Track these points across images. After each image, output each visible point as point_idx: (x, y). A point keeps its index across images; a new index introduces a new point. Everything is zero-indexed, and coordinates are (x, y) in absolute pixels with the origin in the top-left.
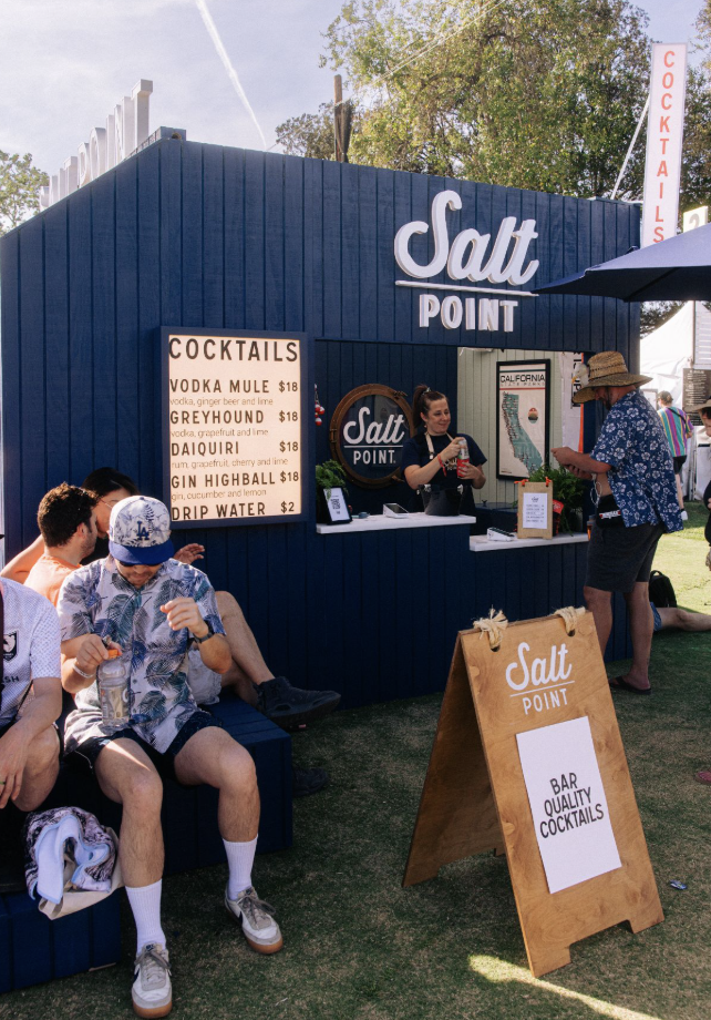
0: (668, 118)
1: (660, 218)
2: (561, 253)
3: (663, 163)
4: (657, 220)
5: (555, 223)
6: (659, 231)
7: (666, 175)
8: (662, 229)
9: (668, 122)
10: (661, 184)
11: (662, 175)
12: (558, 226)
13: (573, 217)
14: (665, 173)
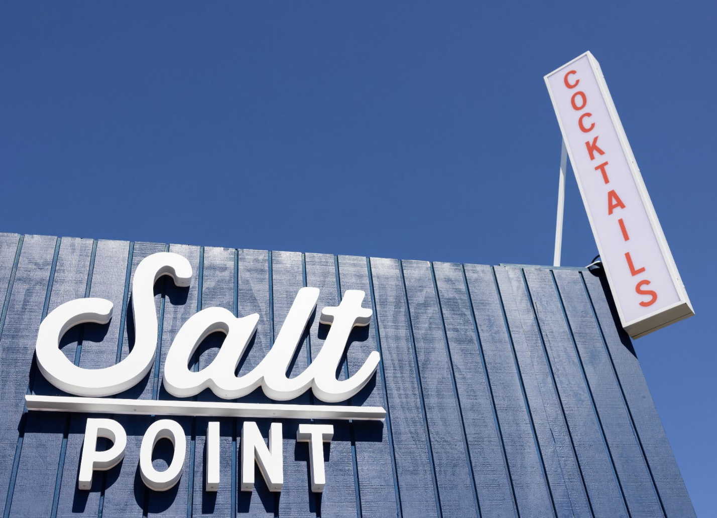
0: (596, 139)
1: (637, 267)
2: (440, 345)
3: (612, 194)
4: (634, 272)
5: (420, 298)
6: (644, 288)
7: (623, 206)
8: (647, 282)
9: (598, 144)
10: (621, 222)
11: (617, 210)
12: (426, 305)
13: (458, 291)
14: (621, 204)
